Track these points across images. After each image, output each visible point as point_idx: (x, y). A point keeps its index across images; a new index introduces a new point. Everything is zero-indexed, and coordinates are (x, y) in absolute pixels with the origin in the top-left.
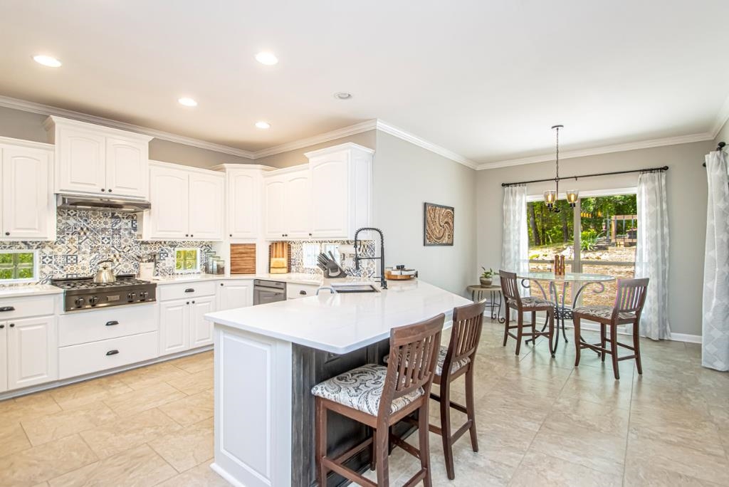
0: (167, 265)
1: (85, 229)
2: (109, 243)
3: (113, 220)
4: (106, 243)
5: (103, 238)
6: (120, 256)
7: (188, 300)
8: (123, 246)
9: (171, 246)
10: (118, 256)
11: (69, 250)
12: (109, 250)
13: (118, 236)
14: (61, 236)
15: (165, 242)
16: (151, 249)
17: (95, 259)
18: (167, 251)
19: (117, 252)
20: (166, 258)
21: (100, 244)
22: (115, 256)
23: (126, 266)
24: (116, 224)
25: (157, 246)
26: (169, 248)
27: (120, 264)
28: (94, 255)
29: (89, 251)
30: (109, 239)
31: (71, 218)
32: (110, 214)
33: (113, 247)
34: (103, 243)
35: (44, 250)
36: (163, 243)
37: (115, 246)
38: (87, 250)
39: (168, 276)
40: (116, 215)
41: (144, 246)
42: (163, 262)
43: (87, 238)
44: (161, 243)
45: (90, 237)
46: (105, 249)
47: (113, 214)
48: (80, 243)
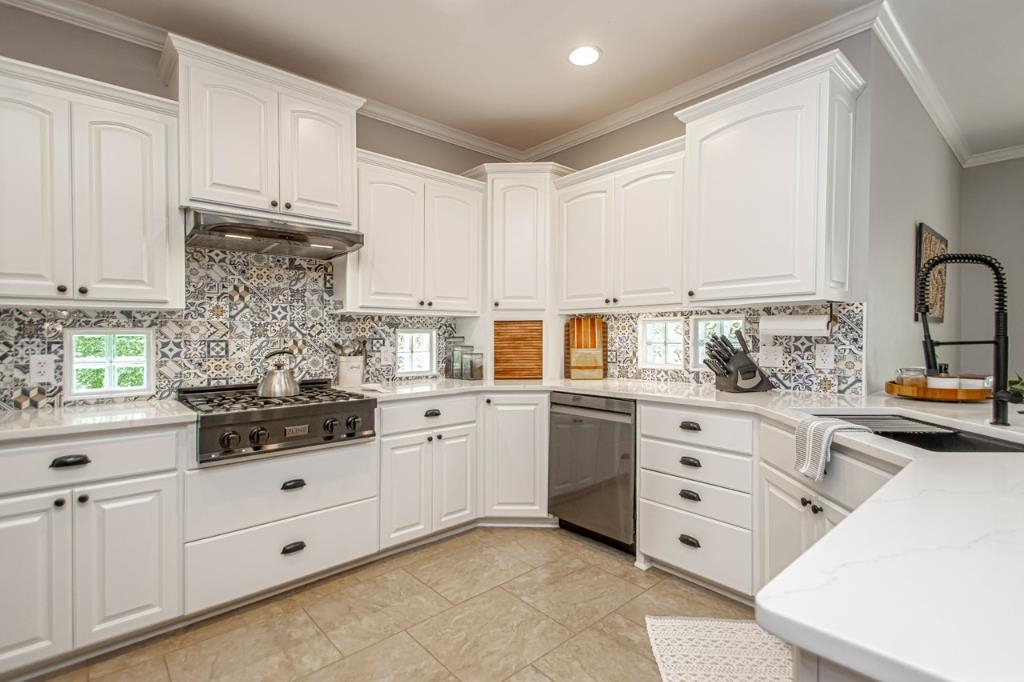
0: (383, 362)
1: (241, 289)
2: (284, 318)
3: (292, 273)
4: (279, 317)
5: (275, 308)
6: (304, 343)
7: (429, 433)
8: (310, 325)
9: (390, 325)
10: (300, 343)
11: (212, 330)
12: (286, 331)
13: (301, 304)
14: (197, 302)
15: (380, 318)
16: (357, 330)
17: (260, 348)
18: (384, 336)
19: (299, 336)
20: (382, 348)
21: (269, 319)
22: (295, 343)
23: (315, 363)
24: (298, 279)
25: (367, 325)
26: (386, 328)
27: (304, 359)
28: (259, 341)
29: (249, 332)
30: (284, 309)
31: (216, 267)
32: (287, 261)
33: (292, 325)
34: (274, 317)
35: (165, 330)
36: (376, 319)
37: (296, 324)
38: (244, 329)
39: (385, 382)
40: (297, 263)
41: (346, 324)
42: (377, 355)
43: (246, 307)
44: (373, 318)
45: (252, 305)
46: (277, 328)
47: (292, 261)
48: (232, 317)
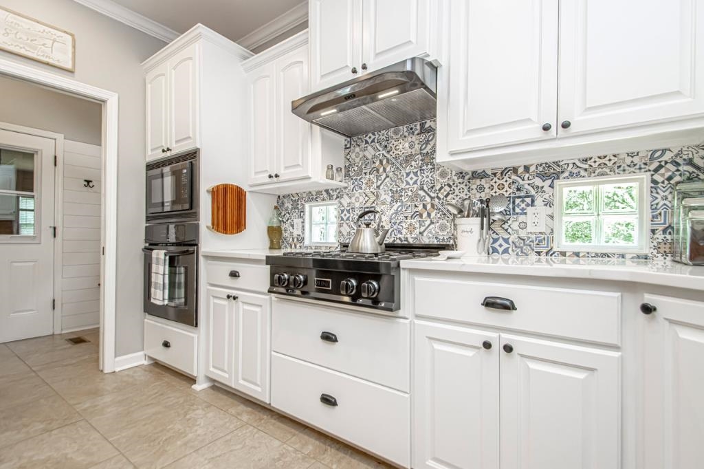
0: (529, 229)
1: (385, 162)
2: (415, 183)
3: (423, 137)
4: (411, 182)
5: (408, 174)
6: (433, 206)
7: (491, 336)
8: (438, 188)
9: (543, 176)
10: (429, 207)
11: (367, 198)
12: (417, 195)
13: (430, 167)
14: (359, 178)
15: (527, 169)
16: (492, 188)
17: (396, 212)
18: (533, 192)
19: (428, 199)
20: (530, 210)
21: (403, 186)
22: (424, 206)
23: (443, 228)
24: (427, 142)
25: (506, 180)
26: (538, 182)
27: (432, 223)
28: (396, 206)
29: (389, 199)
30: (416, 174)
31: (369, 148)
32: (418, 127)
33: (422, 189)
34: (408, 183)
35: (342, 201)
36: (521, 170)
37: (426, 188)
38: (386, 197)
39: (534, 257)
40: (427, 126)
41: (478, 182)
42: (522, 218)
43: (387, 176)
44: (515, 170)
45: (391, 174)
46: (410, 193)
47: (422, 125)
48: (378, 187)
